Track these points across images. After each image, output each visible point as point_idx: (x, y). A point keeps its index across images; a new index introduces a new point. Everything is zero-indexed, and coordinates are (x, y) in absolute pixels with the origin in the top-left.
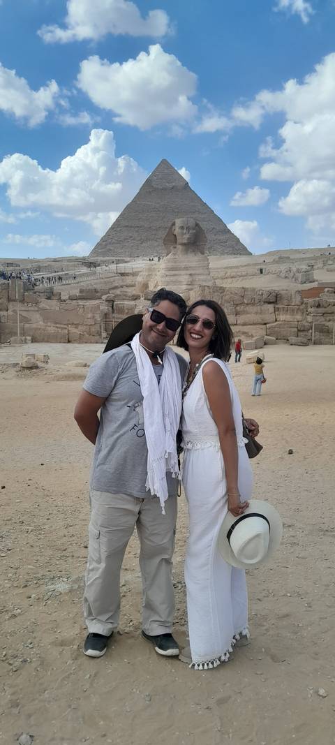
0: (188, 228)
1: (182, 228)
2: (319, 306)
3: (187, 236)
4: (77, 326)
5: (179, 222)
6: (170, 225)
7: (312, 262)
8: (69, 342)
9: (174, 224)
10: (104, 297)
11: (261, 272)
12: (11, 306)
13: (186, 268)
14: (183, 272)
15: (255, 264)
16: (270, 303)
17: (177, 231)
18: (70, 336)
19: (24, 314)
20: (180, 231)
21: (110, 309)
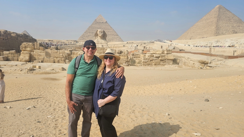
0: (102, 32)
1: (100, 32)
2: (133, 55)
3: (101, 34)
4: (57, 58)
5: (99, 30)
6: (96, 31)
7: (138, 44)
8: (54, 63)
9: (97, 31)
10: (69, 50)
11: (124, 46)
12: (35, 51)
13: (101, 43)
14: (100, 45)
15: (122, 44)
16: (119, 53)
17: (98, 33)
18: (55, 61)
19: (39, 53)
20: (99, 33)
21: (70, 53)
